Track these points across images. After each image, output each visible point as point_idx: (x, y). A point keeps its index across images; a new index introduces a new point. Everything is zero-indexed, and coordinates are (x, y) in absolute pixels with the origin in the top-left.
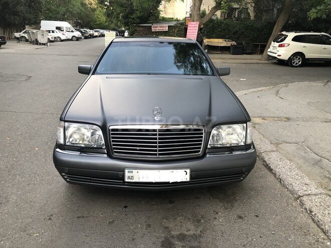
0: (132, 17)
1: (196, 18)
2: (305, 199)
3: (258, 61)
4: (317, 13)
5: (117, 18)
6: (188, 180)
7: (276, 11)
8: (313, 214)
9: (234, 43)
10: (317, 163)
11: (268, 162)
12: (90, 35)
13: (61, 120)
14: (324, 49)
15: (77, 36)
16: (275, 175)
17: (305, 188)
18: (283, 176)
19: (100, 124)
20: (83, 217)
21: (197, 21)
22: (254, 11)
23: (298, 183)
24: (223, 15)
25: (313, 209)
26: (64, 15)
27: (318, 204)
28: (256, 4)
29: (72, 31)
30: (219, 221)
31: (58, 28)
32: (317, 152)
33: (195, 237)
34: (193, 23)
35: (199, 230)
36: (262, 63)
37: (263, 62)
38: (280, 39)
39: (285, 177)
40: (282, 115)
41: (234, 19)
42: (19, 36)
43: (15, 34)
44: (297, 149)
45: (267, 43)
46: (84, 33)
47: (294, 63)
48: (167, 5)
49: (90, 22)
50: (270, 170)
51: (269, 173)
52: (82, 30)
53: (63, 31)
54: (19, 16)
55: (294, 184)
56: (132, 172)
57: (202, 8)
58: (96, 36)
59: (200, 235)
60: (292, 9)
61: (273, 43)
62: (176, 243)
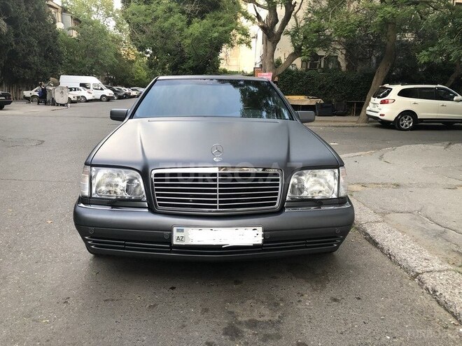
0: (183, 68)
1: (268, 67)
2: (425, 276)
3: (354, 124)
4: (429, 56)
5: (163, 69)
6: (260, 242)
7: (374, 60)
8: (438, 294)
9: (320, 101)
10: (439, 235)
11: (371, 235)
12: (126, 94)
13: (86, 164)
14: (443, 106)
15: (108, 95)
16: (382, 250)
17: (424, 264)
18: (393, 251)
19: (139, 168)
20: (113, 300)
21: (269, 71)
22: (346, 60)
23: (414, 258)
24: (304, 64)
25: (438, 288)
26: (92, 68)
27: (444, 282)
28: (347, 51)
29: (102, 89)
30: (306, 305)
31: (83, 85)
32: (439, 222)
33: (271, 323)
34: (265, 74)
35: (278, 315)
36: (359, 126)
37: (361, 125)
38: (382, 93)
39: (395, 251)
40: (389, 181)
41: (319, 70)
42: (30, 96)
43: (24, 92)
44: (411, 219)
45: (365, 100)
46: (117, 91)
47: (402, 125)
48: (229, 53)
49: (125, 77)
50: (375, 244)
51: (374, 249)
52: (114, 87)
53: (89, 88)
54: (30, 68)
55: (409, 259)
56: (182, 231)
57: (276, 57)
58: (134, 97)
59: (279, 322)
60: (396, 56)
61: (372, 99)
62: (245, 330)
